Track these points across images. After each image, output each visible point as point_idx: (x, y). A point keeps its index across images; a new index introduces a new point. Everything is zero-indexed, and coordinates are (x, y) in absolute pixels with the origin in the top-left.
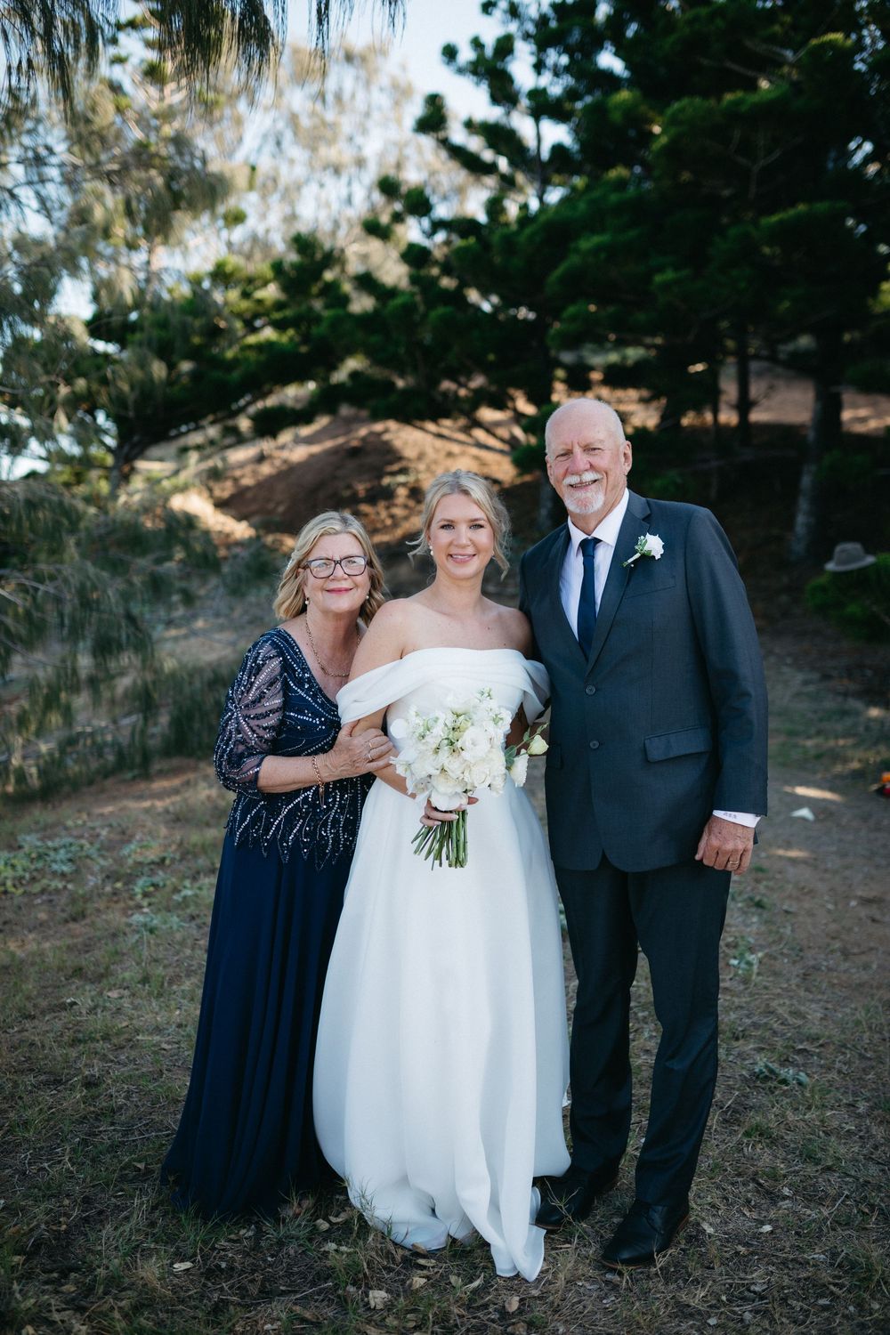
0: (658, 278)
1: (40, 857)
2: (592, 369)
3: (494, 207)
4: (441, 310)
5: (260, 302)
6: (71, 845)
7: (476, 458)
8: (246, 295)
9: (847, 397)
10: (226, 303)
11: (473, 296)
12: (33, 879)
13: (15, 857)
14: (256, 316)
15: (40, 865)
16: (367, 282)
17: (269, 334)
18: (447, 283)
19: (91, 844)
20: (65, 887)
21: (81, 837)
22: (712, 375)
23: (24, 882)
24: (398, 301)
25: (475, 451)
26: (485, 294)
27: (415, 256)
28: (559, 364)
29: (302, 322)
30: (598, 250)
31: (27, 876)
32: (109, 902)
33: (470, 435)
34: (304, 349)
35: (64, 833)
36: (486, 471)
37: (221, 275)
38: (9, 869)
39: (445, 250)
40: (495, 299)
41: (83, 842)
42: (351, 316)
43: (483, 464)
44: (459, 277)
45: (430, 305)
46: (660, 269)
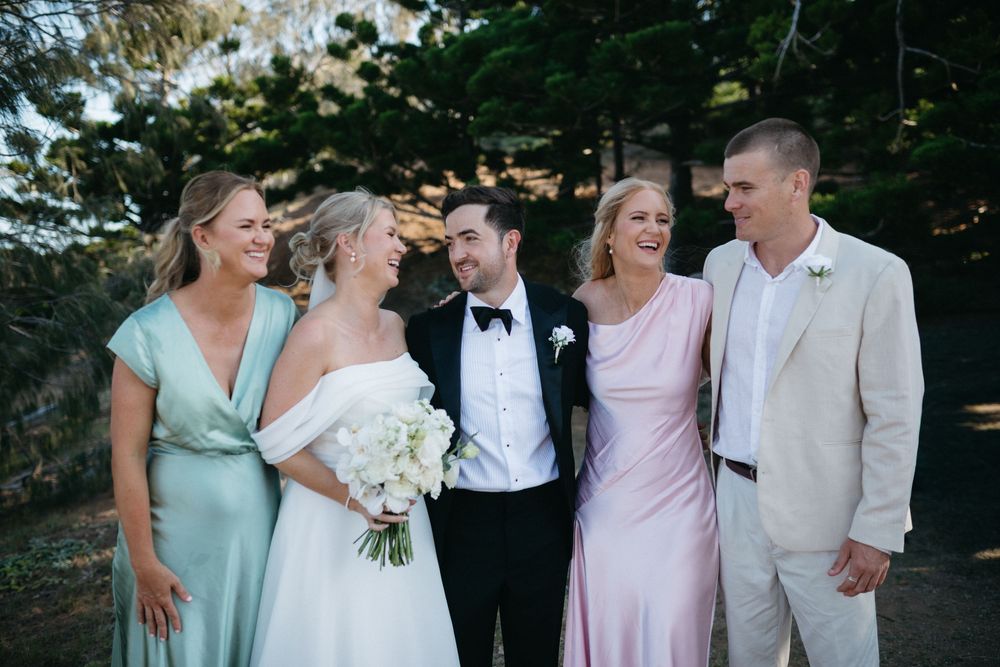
0: (549, 80)
1: (44, 557)
2: (505, 154)
3: (425, 33)
4: (389, 113)
5: (251, 109)
6: (72, 545)
7: (422, 224)
8: (239, 104)
9: (695, 171)
10: (224, 110)
11: (413, 101)
12: (36, 577)
13: (21, 559)
14: (249, 119)
15: (43, 564)
16: (331, 92)
17: (259, 133)
18: (393, 92)
19: (90, 543)
20: (61, 582)
21: (83, 537)
22: (596, 156)
23: (27, 579)
24: (354, 106)
25: (421, 219)
26: (421, 98)
27: (368, 72)
28: (480, 151)
29: (282, 124)
30: (505, 58)
31: (31, 574)
32: (96, 593)
33: (416, 206)
34: (285, 144)
35: (68, 535)
36: (430, 233)
37: (220, 89)
38: (15, 568)
39: (390, 68)
40: (429, 103)
41: (83, 541)
42: (319, 118)
43: (427, 228)
44: (402, 87)
45: (381, 109)
46: (551, 73)
